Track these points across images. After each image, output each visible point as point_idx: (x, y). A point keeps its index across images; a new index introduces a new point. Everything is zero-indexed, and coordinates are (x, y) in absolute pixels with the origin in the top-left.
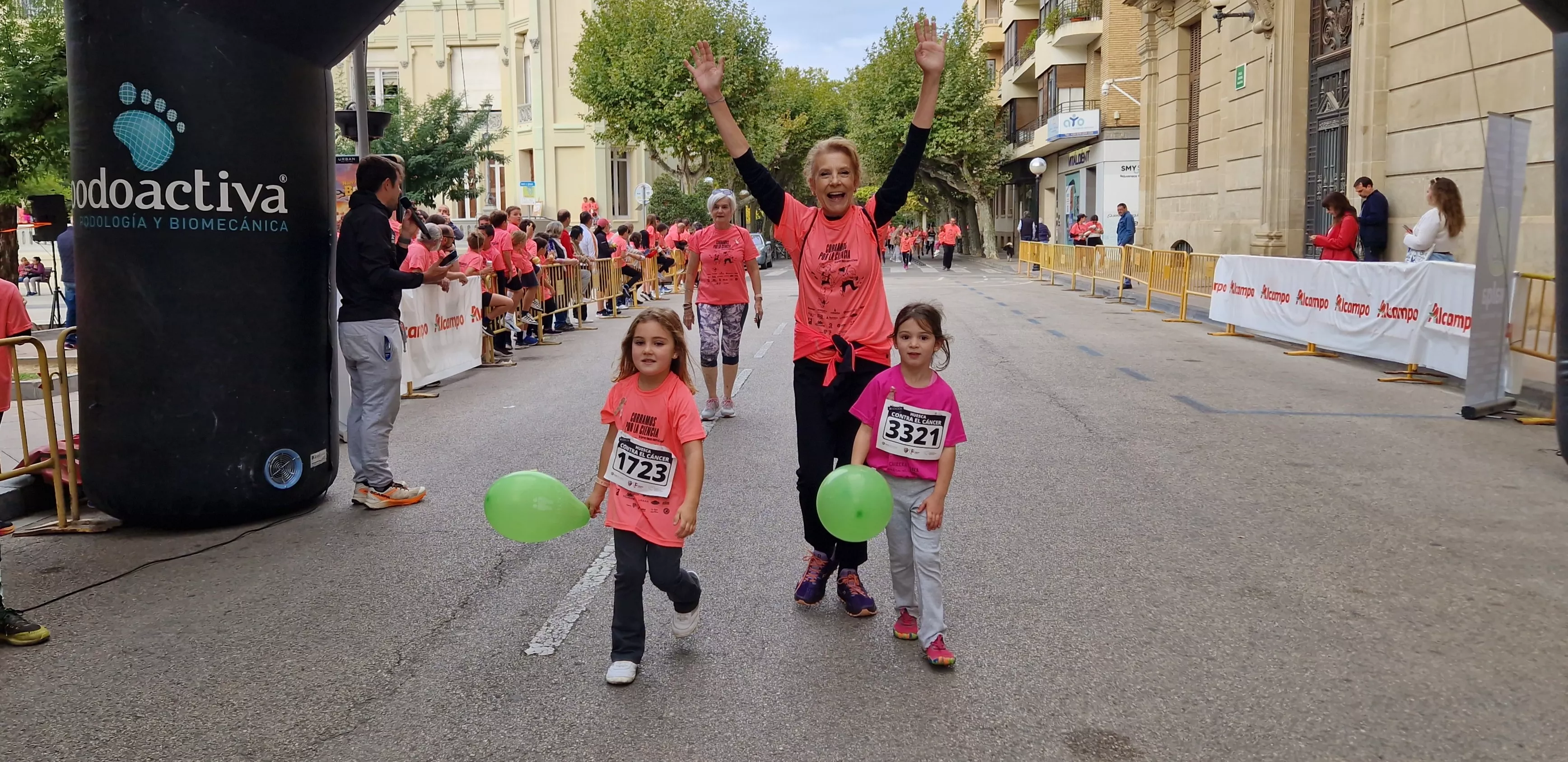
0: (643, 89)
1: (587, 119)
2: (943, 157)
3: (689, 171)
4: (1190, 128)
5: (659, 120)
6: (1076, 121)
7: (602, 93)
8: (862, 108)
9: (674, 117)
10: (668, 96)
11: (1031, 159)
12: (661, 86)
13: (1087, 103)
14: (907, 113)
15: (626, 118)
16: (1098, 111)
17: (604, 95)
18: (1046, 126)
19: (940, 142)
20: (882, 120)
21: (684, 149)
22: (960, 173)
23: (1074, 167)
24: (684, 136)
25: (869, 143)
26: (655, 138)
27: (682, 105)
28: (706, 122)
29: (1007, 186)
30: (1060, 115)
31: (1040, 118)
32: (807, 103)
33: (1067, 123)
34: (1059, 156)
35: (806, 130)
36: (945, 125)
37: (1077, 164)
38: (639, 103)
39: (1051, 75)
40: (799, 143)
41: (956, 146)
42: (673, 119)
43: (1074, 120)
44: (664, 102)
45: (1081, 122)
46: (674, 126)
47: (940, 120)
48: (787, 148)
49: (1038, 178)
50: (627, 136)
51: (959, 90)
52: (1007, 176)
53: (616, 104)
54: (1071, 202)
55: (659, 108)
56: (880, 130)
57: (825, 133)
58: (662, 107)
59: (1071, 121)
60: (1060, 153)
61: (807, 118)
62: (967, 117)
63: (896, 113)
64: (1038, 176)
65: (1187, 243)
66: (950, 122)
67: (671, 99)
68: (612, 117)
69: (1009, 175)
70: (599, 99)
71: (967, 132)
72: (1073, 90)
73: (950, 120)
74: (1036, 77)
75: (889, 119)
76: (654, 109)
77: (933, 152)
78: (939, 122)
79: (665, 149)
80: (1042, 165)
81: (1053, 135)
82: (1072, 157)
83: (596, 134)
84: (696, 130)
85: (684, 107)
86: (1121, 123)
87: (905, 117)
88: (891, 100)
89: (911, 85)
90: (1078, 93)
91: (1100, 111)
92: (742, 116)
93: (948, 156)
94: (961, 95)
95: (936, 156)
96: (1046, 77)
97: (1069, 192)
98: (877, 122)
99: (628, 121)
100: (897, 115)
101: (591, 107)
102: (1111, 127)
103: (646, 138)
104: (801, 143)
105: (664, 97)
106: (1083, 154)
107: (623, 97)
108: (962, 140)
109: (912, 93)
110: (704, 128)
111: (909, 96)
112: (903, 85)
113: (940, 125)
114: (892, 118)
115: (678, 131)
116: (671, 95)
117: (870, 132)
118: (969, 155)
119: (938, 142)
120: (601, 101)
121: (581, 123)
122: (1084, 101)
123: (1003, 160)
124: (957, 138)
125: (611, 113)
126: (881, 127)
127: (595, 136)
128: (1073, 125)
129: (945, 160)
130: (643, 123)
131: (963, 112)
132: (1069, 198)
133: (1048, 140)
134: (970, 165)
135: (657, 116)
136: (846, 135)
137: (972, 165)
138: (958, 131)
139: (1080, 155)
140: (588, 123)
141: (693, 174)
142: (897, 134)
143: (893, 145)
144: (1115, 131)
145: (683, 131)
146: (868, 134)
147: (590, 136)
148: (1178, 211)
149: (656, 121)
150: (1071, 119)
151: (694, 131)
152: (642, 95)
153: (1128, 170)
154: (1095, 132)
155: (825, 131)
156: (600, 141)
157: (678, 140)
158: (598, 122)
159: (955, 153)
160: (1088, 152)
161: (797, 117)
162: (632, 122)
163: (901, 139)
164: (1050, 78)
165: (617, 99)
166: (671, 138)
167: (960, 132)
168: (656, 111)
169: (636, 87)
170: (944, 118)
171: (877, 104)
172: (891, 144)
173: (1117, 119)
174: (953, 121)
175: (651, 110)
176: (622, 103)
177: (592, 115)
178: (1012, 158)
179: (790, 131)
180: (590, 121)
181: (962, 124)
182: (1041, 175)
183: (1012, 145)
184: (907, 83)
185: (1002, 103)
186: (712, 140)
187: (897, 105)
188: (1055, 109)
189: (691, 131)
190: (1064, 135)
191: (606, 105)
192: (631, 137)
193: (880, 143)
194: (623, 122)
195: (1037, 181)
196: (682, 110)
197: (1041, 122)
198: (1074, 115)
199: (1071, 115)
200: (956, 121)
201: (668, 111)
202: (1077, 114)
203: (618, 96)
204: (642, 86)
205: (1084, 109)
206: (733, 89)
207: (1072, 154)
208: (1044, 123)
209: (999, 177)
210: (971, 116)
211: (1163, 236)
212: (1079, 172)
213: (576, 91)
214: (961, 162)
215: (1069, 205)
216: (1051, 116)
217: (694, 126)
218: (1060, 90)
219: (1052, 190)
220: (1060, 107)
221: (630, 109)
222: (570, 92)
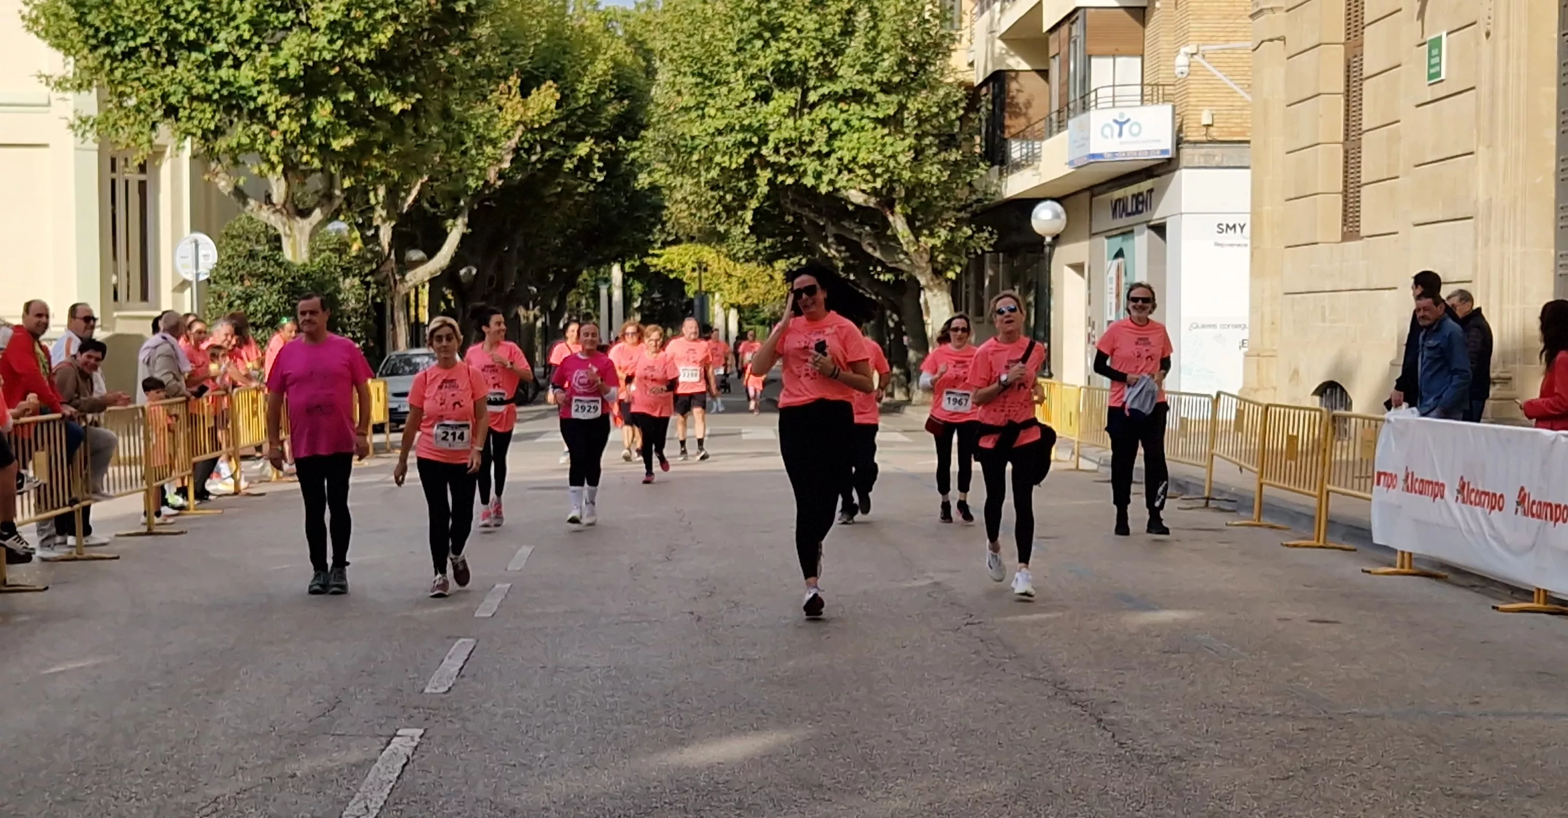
0: (192, 24)
1: (60, 85)
2: (853, 192)
3: (296, 206)
4: (1346, 152)
5: (231, 94)
6: (1126, 127)
7: (97, 30)
8: (679, 79)
9: (265, 87)
10: (249, 41)
11: (1036, 201)
12: (234, 18)
13: (1148, 90)
14: (776, 93)
15: (153, 86)
16: (1168, 108)
17: (102, 35)
18: (1065, 134)
19: (846, 161)
20: (722, 110)
21: (284, 158)
22: (887, 225)
23: (1123, 221)
24: (284, 133)
25: (695, 157)
26: (218, 132)
27: (281, 62)
28: (336, 104)
29: (988, 255)
30: (1093, 113)
31: (1054, 116)
32: (558, 62)
33: (1107, 131)
34: (1092, 196)
35: (554, 122)
36: (855, 123)
37: (1128, 215)
38: (186, 53)
39: (1074, 27)
40: (538, 149)
41: (879, 170)
42: (260, 93)
43: (1121, 124)
44: (241, 54)
45: (1135, 129)
46: (263, 109)
47: (847, 111)
48: (512, 161)
49: (1050, 245)
50: (153, 126)
51: (886, 50)
52: (986, 234)
53: (129, 54)
54: (1118, 295)
55: (229, 67)
56: (717, 130)
57: (596, 130)
58: (237, 65)
59: (1116, 127)
60: (1096, 190)
61: (558, 96)
62: (902, 107)
63: (753, 95)
64: (1048, 239)
65: (1343, 390)
66: (868, 117)
67: (258, 47)
68: (120, 83)
69: (991, 233)
70: (93, 42)
71: (903, 139)
72: (1119, 60)
73: (870, 113)
74: (1046, 27)
75: (738, 108)
76: (218, 66)
77: (831, 182)
78: (844, 116)
79: (240, 159)
80: (1057, 216)
81: (1080, 155)
82: (1119, 200)
83: (80, 119)
84: (314, 117)
85: (285, 66)
86: (1214, 133)
87: (772, 104)
88: (740, 65)
89: (784, 36)
90: (1129, 68)
91: (1174, 107)
92: (416, 91)
93: (863, 191)
94: (888, 61)
95: (838, 190)
96: (1064, 29)
97: (1113, 273)
98: (712, 112)
99: (157, 93)
100: (755, 100)
101: (71, 59)
102: (1196, 142)
103: (199, 133)
104: (544, 150)
105: (242, 42)
106: (1141, 194)
107: (145, 40)
108: (893, 156)
109: (786, 52)
110: (332, 113)
111: (781, 57)
112: (767, 35)
113: (847, 122)
114: (743, 104)
115: (272, 118)
116: (256, 40)
117: (695, 133)
118: (907, 189)
119: (841, 159)
120: (94, 48)
121: (43, 92)
122: (1142, 84)
123: (978, 201)
124: (881, 152)
125: (118, 74)
126: (721, 124)
127: (78, 122)
128: (1120, 134)
129: (856, 197)
130: (193, 99)
131: (894, 98)
132: (1114, 285)
133: (1071, 163)
134: (909, 211)
135: (224, 84)
136: (643, 133)
137: (913, 210)
138: (883, 137)
139: (1136, 197)
140: (61, 94)
141: (304, 213)
142: (755, 140)
143: (745, 163)
144: (1203, 151)
145: (286, 119)
146: (693, 138)
147: (65, 123)
148: (1323, 320)
149: (221, 96)
150: (1116, 121)
151: (309, 119)
152: (192, 35)
153: (1231, 232)
154: (1164, 152)
155: (598, 124)
156: (88, 135)
157: (272, 139)
158: (84, 93)
159: (878, 184)
160: (1151, 191)
161: (534, 91)
162: (165, 96)
163: (764, 151)
164: (1074, 34)
165: (132, 44)
166: (255, 135)
167: (888, 140)
168: (225, 73)
169: (177, 19)
170: (855, 107)
171: (712, 72)
172: (741, 161)
173: (1208, 126)
174: (873, 115)
175: (212, 73)
176: (144, 52)
177: (70, 75)
178: (998, 198)
179: (517, 123)
180: (66, 89)
181: (893, 122)
182: (1056, 238)
183: (997, 167)
184: (776, 29)
185: (977, 78)
186: (349, 141)
187: (753, 77)
188: (1083, 97)
189: (304, 121)
190: (1101, 155)
191: (107, 55)
192: (160, 126)
193: (718, 159)
194: (144, 94)
195: (1047, 250)
196: (282, 74)
197: (1055, 125)
198: (1122, 115)
199: (1115, 114)
200: (881, 116)
201: (252, 73)
202: (1128, 113)
203: (134, 38)
204: (191, 18)
205: (1142, 101)
206: (396, 31)
207: (1118, 194)
208: (1062, 126)
209: (971, 237)
210: (909, 105)
211: (1296, 372)
212: (1132, 231)
213: (36, 21)
214: (891, 205)
215: (1114, 301)
216: (1075, 115)
217: (309, 109)
218: (1094, 61)
219: (1078, 268)
220: (1093, 96)
221: (164, 66)
222: (21, 23)
